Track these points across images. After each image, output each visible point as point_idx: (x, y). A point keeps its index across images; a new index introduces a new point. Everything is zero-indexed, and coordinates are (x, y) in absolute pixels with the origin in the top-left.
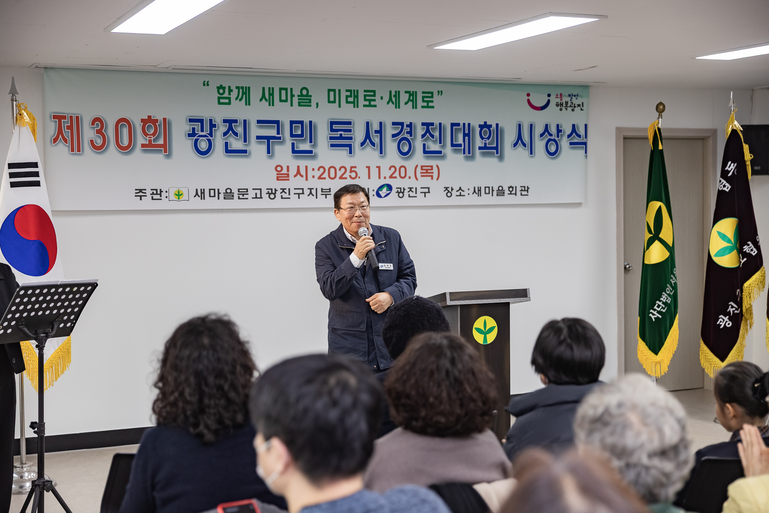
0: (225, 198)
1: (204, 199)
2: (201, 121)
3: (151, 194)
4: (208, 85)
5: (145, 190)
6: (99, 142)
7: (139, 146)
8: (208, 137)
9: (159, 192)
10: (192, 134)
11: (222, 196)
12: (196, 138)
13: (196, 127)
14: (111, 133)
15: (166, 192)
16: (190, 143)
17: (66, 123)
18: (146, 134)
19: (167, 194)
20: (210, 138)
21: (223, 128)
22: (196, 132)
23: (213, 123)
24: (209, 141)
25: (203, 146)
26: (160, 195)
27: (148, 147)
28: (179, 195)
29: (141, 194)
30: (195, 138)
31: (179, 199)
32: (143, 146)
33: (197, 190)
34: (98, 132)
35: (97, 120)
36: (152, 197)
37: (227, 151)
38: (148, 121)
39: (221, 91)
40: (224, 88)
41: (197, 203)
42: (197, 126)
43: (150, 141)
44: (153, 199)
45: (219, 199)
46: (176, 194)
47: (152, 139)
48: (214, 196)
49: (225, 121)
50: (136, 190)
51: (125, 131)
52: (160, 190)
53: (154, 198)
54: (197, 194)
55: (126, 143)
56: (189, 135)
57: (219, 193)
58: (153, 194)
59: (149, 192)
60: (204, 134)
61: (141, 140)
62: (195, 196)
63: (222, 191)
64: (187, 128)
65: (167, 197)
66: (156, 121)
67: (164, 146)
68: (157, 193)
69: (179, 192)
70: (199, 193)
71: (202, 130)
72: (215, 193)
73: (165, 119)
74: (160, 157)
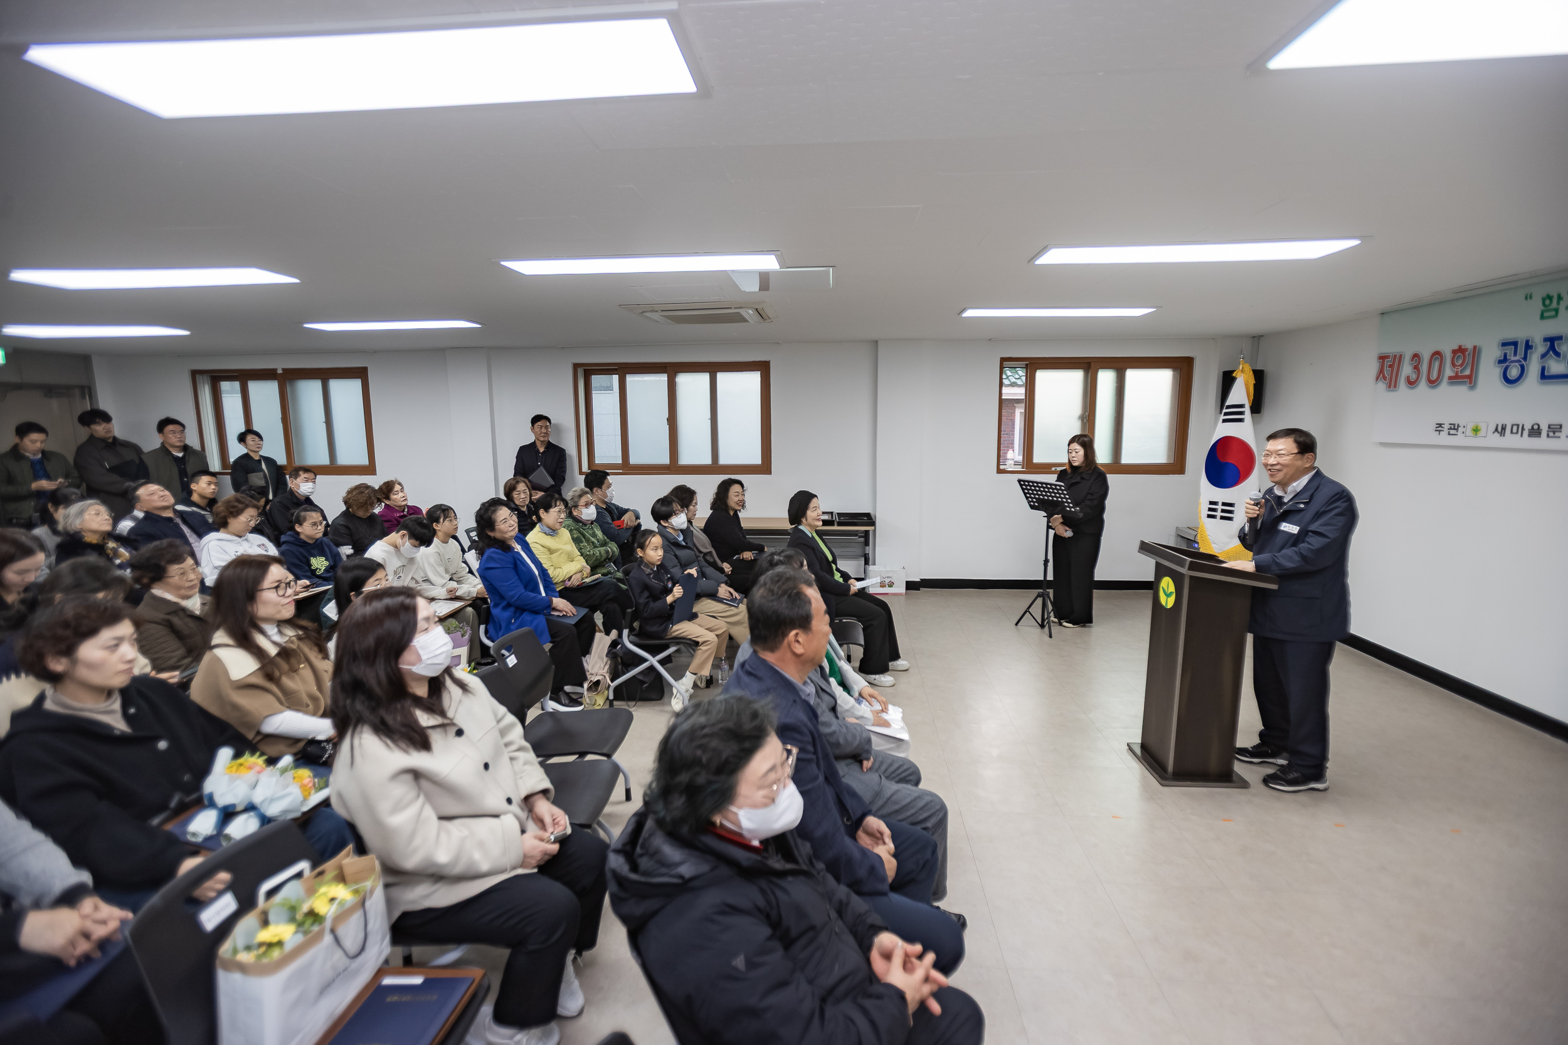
0: (1529, 436)
1: (1504, 436)
2: (1515, 344)
3: (1449, 429)
4: (1531, 297)
5: (1444, 424)
6: (1413, 377)
7: (1445, 380)
8: (1521, 362)
9: (1456, 427)
10: (1503, 360)
11: (1526, 433)
12: (1507, 364)
13: (1508, 352)
14: (1424, 368)
15: (1464, 427)
16: (1497, 371)
17: (1387, 362)
18: (1453, 364)
19: (1464, 430)
20: (1524, 362)
21: (1541, 348)
22: (1508, 358)
23: (1530, 344)
24: (1522, 367)
25: (1514, 372)
26: (1457, 430)
27: (1455, 379)
28: (1476, 430)
29: (1440, 429)
30: (1505, 365)
31: (1476, 435)
32: (1450, 378)
33: (1497, 425)
34: (1416, 368)
35: (1416, 356)
36: (1449, 432)
37: (1544, 376)
38: (1460, 351)
39: (1547, 302)
40: (1550, 298)
41: (1496, 440)
42: (1510, 350)
43: (1457, 372)
44: (1449, 434)
45: (1522, 435)
46: (1474, 430)
47: (1459, 370)
48: (1517, 433)
49: (1546, 340)
50: (1437, 424)
51: (1437, 364)
52: (1458, 425)
53: (1451, 433)
54: (1496, 430)
55: (1434, 376)
56: (1500, 362)
57: (1523, 429)
58: (1451, 429)
59: (1446, 427)
60: (1517, 358)
61: (1449, 372)
62: (1494, 433)
63: (1528, 427)
64: (1498, 353)
65: (1463, 433)
66: (1466, 350)
67: (1470, 377)
68: (1454, 427)
69: (1477, 427)
70: (1499, 429)
71: (1515, 354)
72: (1518, 429)
73: (1475, 347)
74: (1462, 390)
